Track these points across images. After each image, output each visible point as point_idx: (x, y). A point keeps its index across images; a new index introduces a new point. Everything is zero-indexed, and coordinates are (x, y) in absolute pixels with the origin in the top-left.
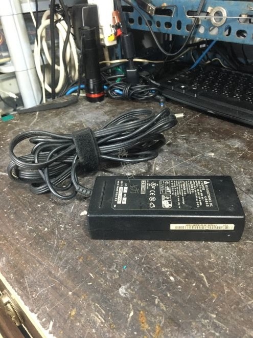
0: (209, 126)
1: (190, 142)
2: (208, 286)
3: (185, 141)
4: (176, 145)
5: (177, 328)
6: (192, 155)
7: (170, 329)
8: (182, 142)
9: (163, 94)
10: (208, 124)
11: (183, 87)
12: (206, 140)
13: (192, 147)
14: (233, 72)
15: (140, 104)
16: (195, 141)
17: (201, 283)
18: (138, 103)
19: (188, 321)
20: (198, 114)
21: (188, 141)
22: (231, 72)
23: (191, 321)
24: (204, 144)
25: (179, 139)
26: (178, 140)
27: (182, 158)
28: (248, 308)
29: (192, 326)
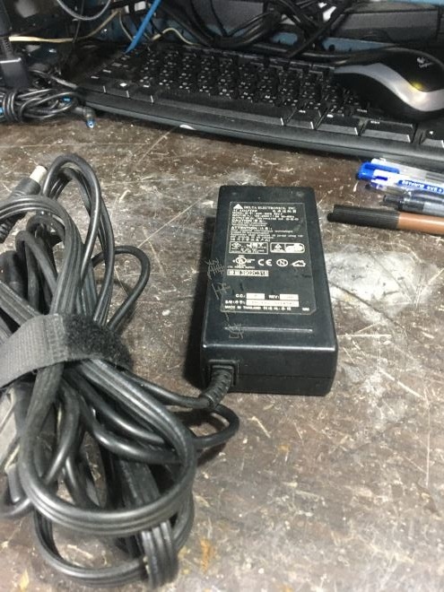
0: (190, 154)
1: (165, 187)
2: (269, 436)
3: (155, 187)
4: (141, 197)
5: (238, 531)
6: (176, 211)
7: (226, 539)
8: (150, 189)
9: (88, 104)
10: (188, 150)
11: (123, 85)
12: (192, 178)
13: (172, 196)
14: (206, 50)
15: (47, 128)
16: (174, 185)
17: (257, 434)
18: (41, 128)
19: (255, 511)
20: (163, 134)
21: (160, 187)
22: (202, 51)
23: (260, 507)
24: (190, 187)
25: (142, 184)
26: (143, 187)
27: (159, 218)
28: (344, 452)
29: (263, 517)
